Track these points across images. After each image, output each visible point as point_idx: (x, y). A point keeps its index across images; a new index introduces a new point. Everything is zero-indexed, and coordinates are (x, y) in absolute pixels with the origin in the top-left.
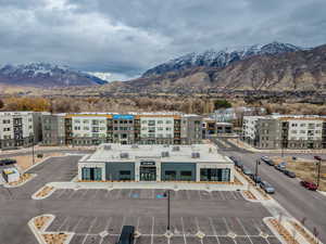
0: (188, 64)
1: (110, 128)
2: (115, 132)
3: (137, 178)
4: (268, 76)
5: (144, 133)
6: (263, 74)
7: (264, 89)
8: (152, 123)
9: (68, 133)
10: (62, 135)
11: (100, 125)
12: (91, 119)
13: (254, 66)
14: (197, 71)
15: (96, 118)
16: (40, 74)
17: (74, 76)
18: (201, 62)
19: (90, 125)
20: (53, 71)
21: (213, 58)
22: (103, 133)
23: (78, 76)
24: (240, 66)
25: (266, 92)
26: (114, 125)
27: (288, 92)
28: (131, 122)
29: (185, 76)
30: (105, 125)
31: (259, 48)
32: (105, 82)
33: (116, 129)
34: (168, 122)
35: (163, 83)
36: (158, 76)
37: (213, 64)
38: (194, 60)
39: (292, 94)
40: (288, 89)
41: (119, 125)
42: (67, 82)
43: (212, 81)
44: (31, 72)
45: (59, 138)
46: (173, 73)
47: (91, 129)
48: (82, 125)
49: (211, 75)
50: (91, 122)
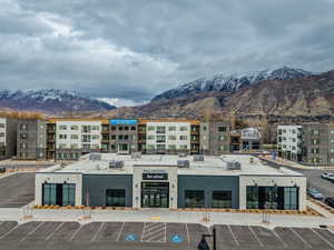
0: (198, 89)
1: (105, 136)
2: (112, 142)
3: (136, 204)
4: (280, 101)
5: (151, 143)
6: (274, 99)
7: (276, 113)
8: (161, 130)
9: (51, 143)
10: (42, 145)
11: (93, 133)
12: (80, 124)
13: (265, 91)
14: (206, 96)
15: (87, 123)
16: (49, 100)
17: (82, 102)
18: (210, 88)
19: (79, 133)
20: (62, 96)
21: (223, 82)
22: (97, 142)
23: (87, 101)
24: (250, 91)
25: (278, 117)
26: (111, 133)
27: (302, 117)
28: (133, 128)
29: (194, 101)
30: (98, 133)
31: (269, 73)
32: (114, 107)
33: (114, 137)
34: (182, 129)
35: (172, 108)
36: (167, 101)
37: (222, 90)
38: (203, 86)
39: (307, 118)
40: (302, 113)
41: (117, 133)
42: (76, 107)
43: (222, 105)
44: (40, 98)
45: (38, 150)
46: (182, 98)
47: (80, 138)
48: (69, 132)
49: (221, 101)
50: (80, 128)
